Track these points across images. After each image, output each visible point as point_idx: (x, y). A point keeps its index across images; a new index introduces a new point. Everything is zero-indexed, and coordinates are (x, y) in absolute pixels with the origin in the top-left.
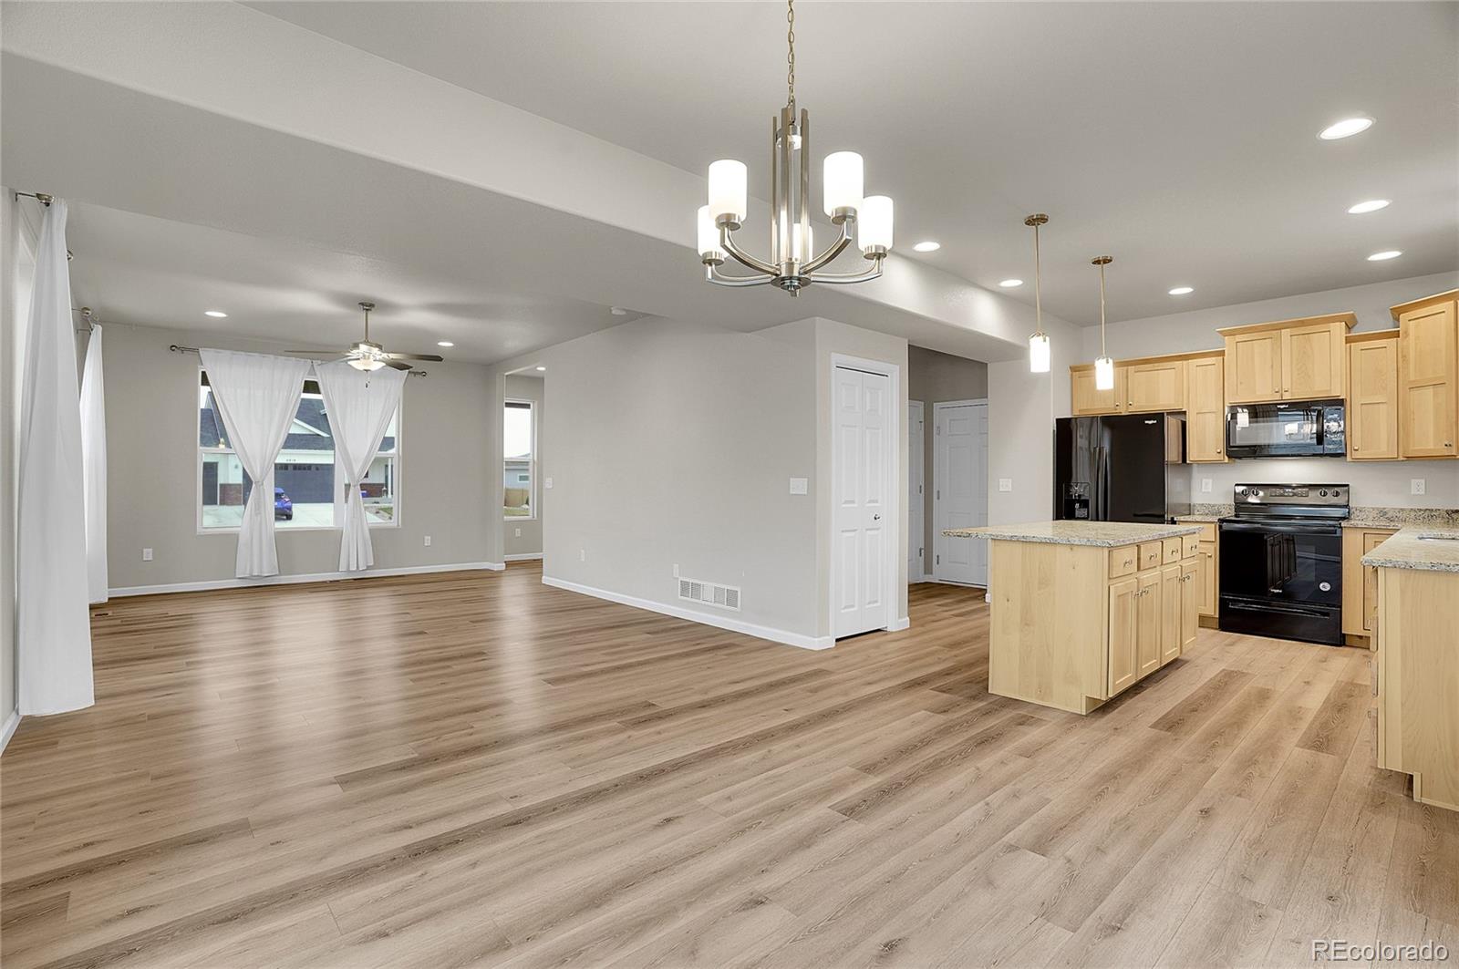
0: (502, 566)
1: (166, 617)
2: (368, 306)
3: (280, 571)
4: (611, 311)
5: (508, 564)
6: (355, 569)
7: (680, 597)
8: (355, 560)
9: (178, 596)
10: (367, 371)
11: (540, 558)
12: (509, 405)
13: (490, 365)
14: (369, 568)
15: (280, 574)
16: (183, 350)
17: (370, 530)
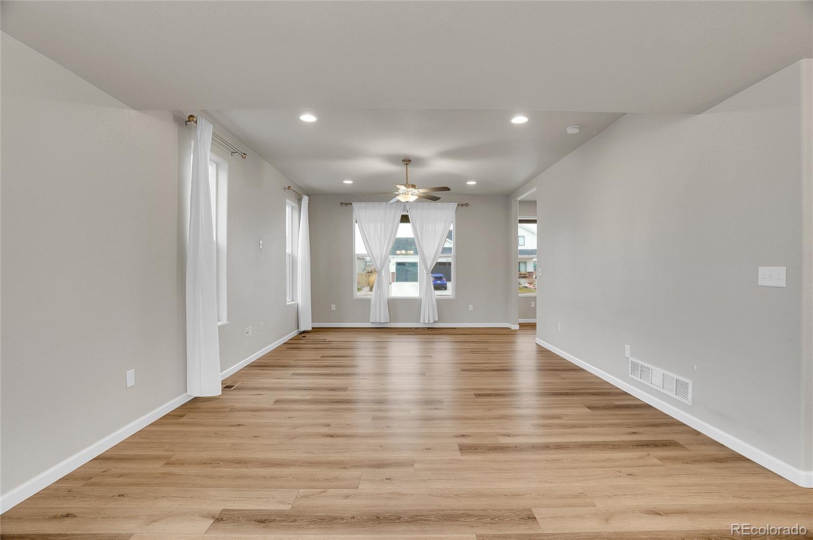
0: (517, 327)
1: (324, 342)
2: (407, 161)
3: (390, 320)
4: (566, 131)
5: (522, 325)
6: (427, 322)
7: (630, 376)
8: (427, 318)
9: (339, 330)
10: (407, 202)
11: (535, 322)
12: (521, 221)
13: (508, 195)
14: (435, 322)
15: (390, 322)
16: (346, 204)
17: (437, 300)
